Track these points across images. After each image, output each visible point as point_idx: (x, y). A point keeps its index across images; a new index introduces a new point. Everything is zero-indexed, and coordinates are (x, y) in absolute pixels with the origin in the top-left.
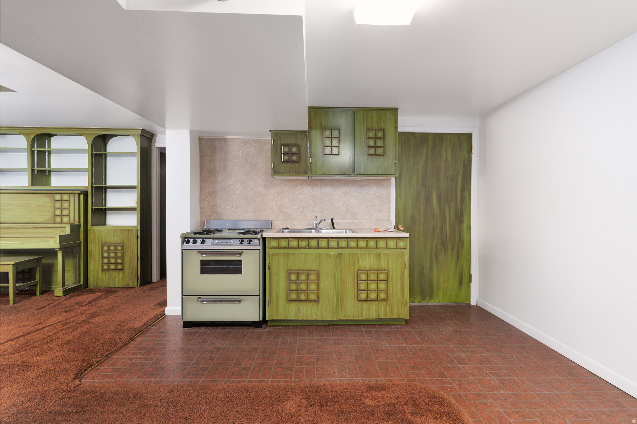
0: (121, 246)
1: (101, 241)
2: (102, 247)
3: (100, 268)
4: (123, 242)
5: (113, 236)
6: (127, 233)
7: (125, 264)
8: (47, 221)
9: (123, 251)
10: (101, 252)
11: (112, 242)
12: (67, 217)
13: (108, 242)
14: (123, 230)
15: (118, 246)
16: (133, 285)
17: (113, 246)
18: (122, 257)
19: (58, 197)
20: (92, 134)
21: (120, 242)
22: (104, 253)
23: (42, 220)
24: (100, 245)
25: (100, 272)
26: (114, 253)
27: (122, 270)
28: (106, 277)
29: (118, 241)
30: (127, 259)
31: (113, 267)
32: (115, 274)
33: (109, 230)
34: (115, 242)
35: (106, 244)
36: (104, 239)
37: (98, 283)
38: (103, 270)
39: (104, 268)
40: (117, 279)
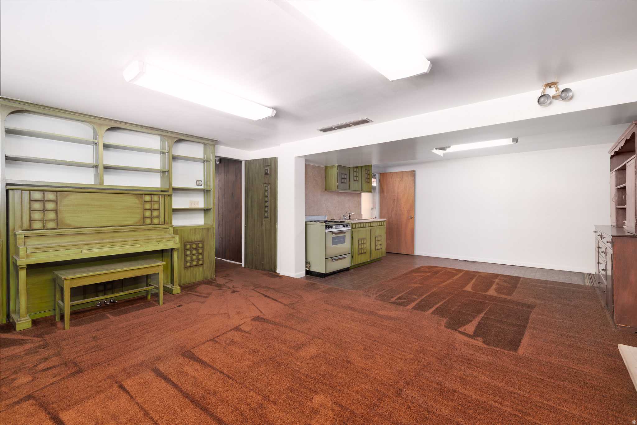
0: (201, 243)
1: (184, 240)
2: (185, 246)
3: (183, 266)
4: (203, 239)
5: (194, 234)
6: (206, 231)
7: (204, 260)
8: (136, 223)
9: (202, 248)
10: (183, 251)
11: (194, 241)
12: (158, 218)
13: (190, 240)
14: (202, 228)
15: (199, 243)
16: (211, 277)
17: (195, 244)
18: (202, 254)
19: (147, 198)
20: (173, 138)
21: (200, 240)
22: (187, 251)
23: (130, 222)
24: (183, 245)
25: (183, 269)
26: (195, 250)
27: (202, 264)
28: (188, 273)
29: (199, 239)
30: (206, 254)
31: (195, 263)
32: (196, 269)
33: (190, 229)
34: (196, 240)
35: (188, 242)
36: (186, 238)
37: (181, 281)
38: (186, 267)
39: (187, 265)
40: (198, 274)
